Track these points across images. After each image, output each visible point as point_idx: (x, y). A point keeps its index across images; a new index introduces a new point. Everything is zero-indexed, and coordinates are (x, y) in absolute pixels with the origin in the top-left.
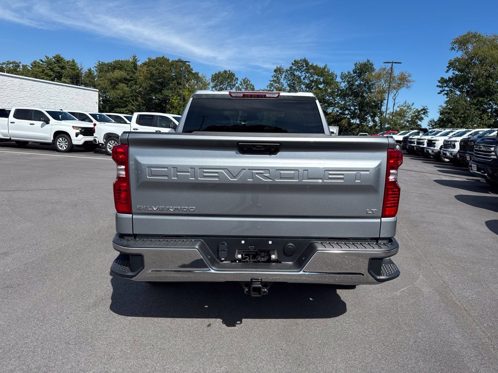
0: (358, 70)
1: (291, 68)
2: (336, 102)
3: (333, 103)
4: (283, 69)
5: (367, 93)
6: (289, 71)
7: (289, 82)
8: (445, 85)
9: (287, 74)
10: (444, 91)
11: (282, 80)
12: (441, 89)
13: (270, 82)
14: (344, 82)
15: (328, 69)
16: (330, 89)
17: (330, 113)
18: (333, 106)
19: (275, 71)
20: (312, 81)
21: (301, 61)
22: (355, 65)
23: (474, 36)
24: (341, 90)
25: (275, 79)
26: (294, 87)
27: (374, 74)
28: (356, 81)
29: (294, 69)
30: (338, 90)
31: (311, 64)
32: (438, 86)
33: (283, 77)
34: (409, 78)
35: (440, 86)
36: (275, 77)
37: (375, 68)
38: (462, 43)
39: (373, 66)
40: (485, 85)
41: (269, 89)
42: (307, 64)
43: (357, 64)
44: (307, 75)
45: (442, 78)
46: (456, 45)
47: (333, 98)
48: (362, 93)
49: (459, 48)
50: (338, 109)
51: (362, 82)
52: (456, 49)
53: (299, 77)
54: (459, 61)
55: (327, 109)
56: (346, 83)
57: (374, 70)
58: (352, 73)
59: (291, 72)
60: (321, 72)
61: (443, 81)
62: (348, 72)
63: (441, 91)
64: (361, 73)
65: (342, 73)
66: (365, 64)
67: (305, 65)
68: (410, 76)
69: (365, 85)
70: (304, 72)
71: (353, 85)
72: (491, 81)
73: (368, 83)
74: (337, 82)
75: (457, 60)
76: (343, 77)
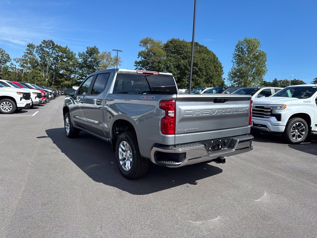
0: (89, 51)
1: (41, 45)
2: (76, 70)
3: (74, 72)
4: (34, 45)
5: (96, 66)
6: (39, 47)
7: (40, 55)
8: (138, 65)
9: (38, 49)
10: (137, 68)
11: (34, 53)
12: (136, 67)
13: (24, 54)
14: (81, 58)
15: (69, 49)
16: (72, 62)
17: (73, 78)
18: (74, 73)
19: (28, 46)
20: (58, 56)
21: (48, 41)
22: (87, 48)
23: (150, 40)
24: (79, 63)
25: (29, 52)
26: (44, 58)
27: (99, 55)
28: (89, 58)
29: (44, 47)
30: (77, 63)
31: (56, 44)
32: (134, 65)
33: (35, 51)
34: (120, 60)
35: (135, 65)
36: (28, 50)
37: (99, 52)
38: (145, 42)
39: (99, 50)
40: (158, 67)
41: (24, 58)
42: (53, 44)
43: (88, 48)
44: (54, 51)
45: (136, 61)
46: (142, 44)
47: (74, 68)
48: (93, 66)
49: (143, 46)
50: (78, 75)
51: (92, 60)
52: (142, 46)
53: (48, 53)
54: (144, 53)
55: (71, 75)
56: (82, 59)
57: (99, 53)
58: (85, 53)
59: (41, 48)
60: (64, 51)
61: (136, 63)
62: (83, 53)
63: (136, 69)
64: (91, 54)
65: (79, 52)
66: (93, 49)
67: (51, 45)
68: (120, 59)
69: (94, 62)
70: (51, 49)
71: (86, 61)
72: (160, 65)
73: (96, 61)
74: (76, 58)
75: (143, 52)
76: (80, 55)
